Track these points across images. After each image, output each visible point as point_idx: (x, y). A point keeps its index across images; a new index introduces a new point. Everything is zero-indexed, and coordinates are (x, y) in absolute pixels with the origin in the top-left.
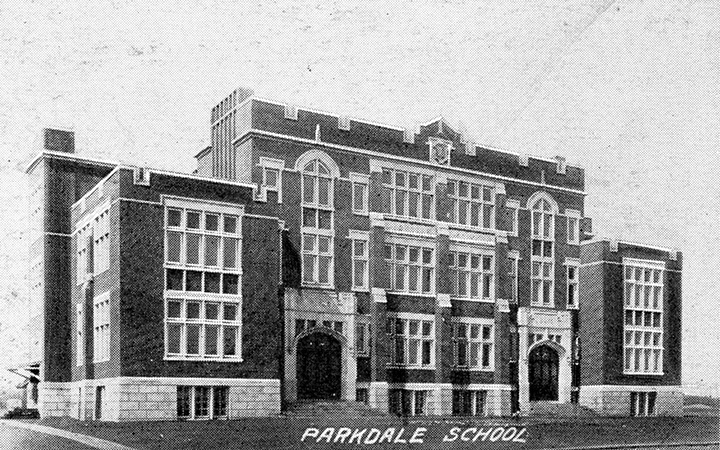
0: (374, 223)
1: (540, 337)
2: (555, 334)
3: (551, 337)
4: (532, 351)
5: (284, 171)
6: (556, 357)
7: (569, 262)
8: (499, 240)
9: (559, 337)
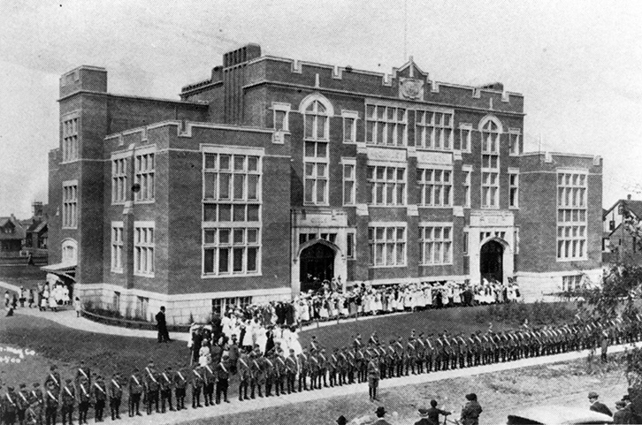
0: (359, 151)
1: (488, 234)
2: (500, 230)
3: (497, 233)
4: (483, 246)
5: (290, 113)
6: (502, 249)
7: (511, 171)
8: (456, 158)
9: (503, 233)
